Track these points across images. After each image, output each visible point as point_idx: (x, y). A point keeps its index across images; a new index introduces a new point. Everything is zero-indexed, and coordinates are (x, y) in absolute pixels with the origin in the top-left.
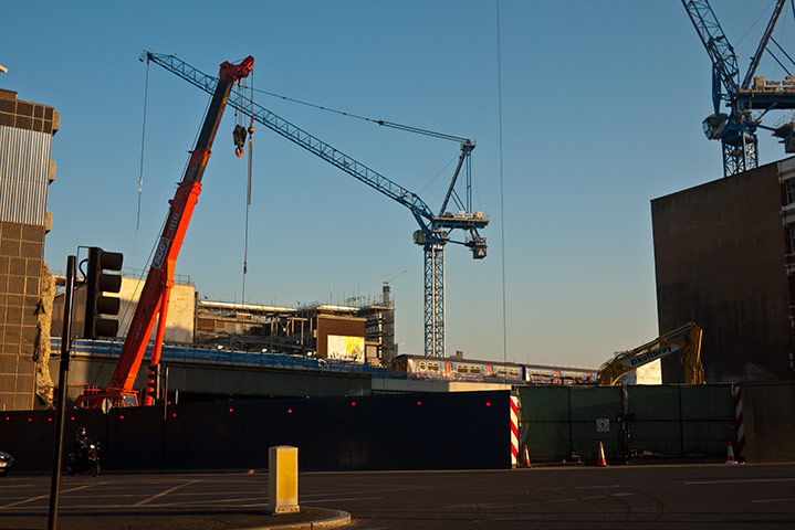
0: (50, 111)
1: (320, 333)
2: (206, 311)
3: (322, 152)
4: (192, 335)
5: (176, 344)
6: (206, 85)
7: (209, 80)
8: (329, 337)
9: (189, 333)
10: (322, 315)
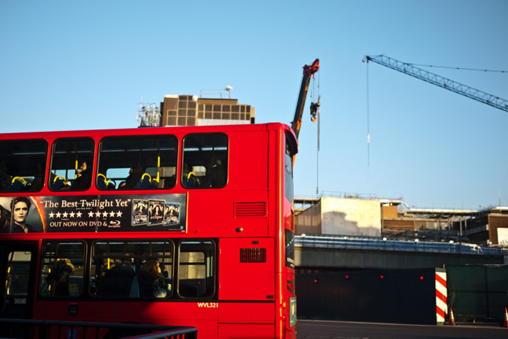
0: (249, 108)
1: (491, 227)
2: (413, 215)
3: (488, 101)
4: (380, 231)
5: (369, 238)
6: (405, 70)
7: (406, 65)
8: (498, 229)
9: (378, 230)
10: (492, 214)
